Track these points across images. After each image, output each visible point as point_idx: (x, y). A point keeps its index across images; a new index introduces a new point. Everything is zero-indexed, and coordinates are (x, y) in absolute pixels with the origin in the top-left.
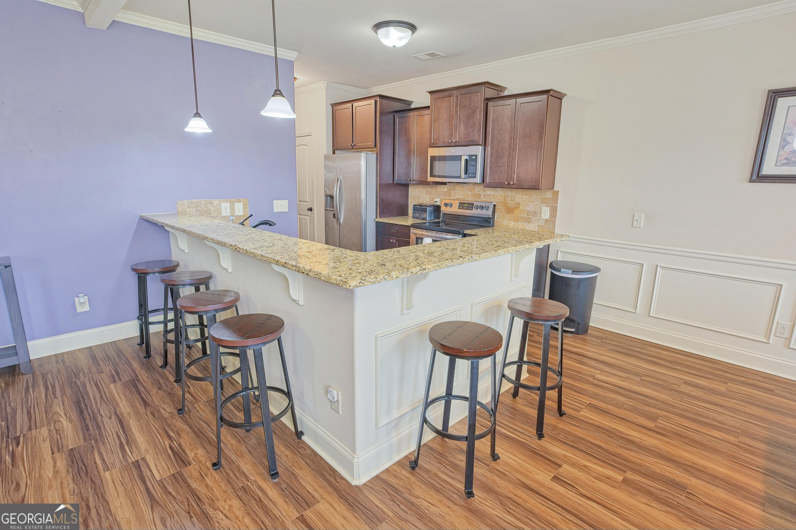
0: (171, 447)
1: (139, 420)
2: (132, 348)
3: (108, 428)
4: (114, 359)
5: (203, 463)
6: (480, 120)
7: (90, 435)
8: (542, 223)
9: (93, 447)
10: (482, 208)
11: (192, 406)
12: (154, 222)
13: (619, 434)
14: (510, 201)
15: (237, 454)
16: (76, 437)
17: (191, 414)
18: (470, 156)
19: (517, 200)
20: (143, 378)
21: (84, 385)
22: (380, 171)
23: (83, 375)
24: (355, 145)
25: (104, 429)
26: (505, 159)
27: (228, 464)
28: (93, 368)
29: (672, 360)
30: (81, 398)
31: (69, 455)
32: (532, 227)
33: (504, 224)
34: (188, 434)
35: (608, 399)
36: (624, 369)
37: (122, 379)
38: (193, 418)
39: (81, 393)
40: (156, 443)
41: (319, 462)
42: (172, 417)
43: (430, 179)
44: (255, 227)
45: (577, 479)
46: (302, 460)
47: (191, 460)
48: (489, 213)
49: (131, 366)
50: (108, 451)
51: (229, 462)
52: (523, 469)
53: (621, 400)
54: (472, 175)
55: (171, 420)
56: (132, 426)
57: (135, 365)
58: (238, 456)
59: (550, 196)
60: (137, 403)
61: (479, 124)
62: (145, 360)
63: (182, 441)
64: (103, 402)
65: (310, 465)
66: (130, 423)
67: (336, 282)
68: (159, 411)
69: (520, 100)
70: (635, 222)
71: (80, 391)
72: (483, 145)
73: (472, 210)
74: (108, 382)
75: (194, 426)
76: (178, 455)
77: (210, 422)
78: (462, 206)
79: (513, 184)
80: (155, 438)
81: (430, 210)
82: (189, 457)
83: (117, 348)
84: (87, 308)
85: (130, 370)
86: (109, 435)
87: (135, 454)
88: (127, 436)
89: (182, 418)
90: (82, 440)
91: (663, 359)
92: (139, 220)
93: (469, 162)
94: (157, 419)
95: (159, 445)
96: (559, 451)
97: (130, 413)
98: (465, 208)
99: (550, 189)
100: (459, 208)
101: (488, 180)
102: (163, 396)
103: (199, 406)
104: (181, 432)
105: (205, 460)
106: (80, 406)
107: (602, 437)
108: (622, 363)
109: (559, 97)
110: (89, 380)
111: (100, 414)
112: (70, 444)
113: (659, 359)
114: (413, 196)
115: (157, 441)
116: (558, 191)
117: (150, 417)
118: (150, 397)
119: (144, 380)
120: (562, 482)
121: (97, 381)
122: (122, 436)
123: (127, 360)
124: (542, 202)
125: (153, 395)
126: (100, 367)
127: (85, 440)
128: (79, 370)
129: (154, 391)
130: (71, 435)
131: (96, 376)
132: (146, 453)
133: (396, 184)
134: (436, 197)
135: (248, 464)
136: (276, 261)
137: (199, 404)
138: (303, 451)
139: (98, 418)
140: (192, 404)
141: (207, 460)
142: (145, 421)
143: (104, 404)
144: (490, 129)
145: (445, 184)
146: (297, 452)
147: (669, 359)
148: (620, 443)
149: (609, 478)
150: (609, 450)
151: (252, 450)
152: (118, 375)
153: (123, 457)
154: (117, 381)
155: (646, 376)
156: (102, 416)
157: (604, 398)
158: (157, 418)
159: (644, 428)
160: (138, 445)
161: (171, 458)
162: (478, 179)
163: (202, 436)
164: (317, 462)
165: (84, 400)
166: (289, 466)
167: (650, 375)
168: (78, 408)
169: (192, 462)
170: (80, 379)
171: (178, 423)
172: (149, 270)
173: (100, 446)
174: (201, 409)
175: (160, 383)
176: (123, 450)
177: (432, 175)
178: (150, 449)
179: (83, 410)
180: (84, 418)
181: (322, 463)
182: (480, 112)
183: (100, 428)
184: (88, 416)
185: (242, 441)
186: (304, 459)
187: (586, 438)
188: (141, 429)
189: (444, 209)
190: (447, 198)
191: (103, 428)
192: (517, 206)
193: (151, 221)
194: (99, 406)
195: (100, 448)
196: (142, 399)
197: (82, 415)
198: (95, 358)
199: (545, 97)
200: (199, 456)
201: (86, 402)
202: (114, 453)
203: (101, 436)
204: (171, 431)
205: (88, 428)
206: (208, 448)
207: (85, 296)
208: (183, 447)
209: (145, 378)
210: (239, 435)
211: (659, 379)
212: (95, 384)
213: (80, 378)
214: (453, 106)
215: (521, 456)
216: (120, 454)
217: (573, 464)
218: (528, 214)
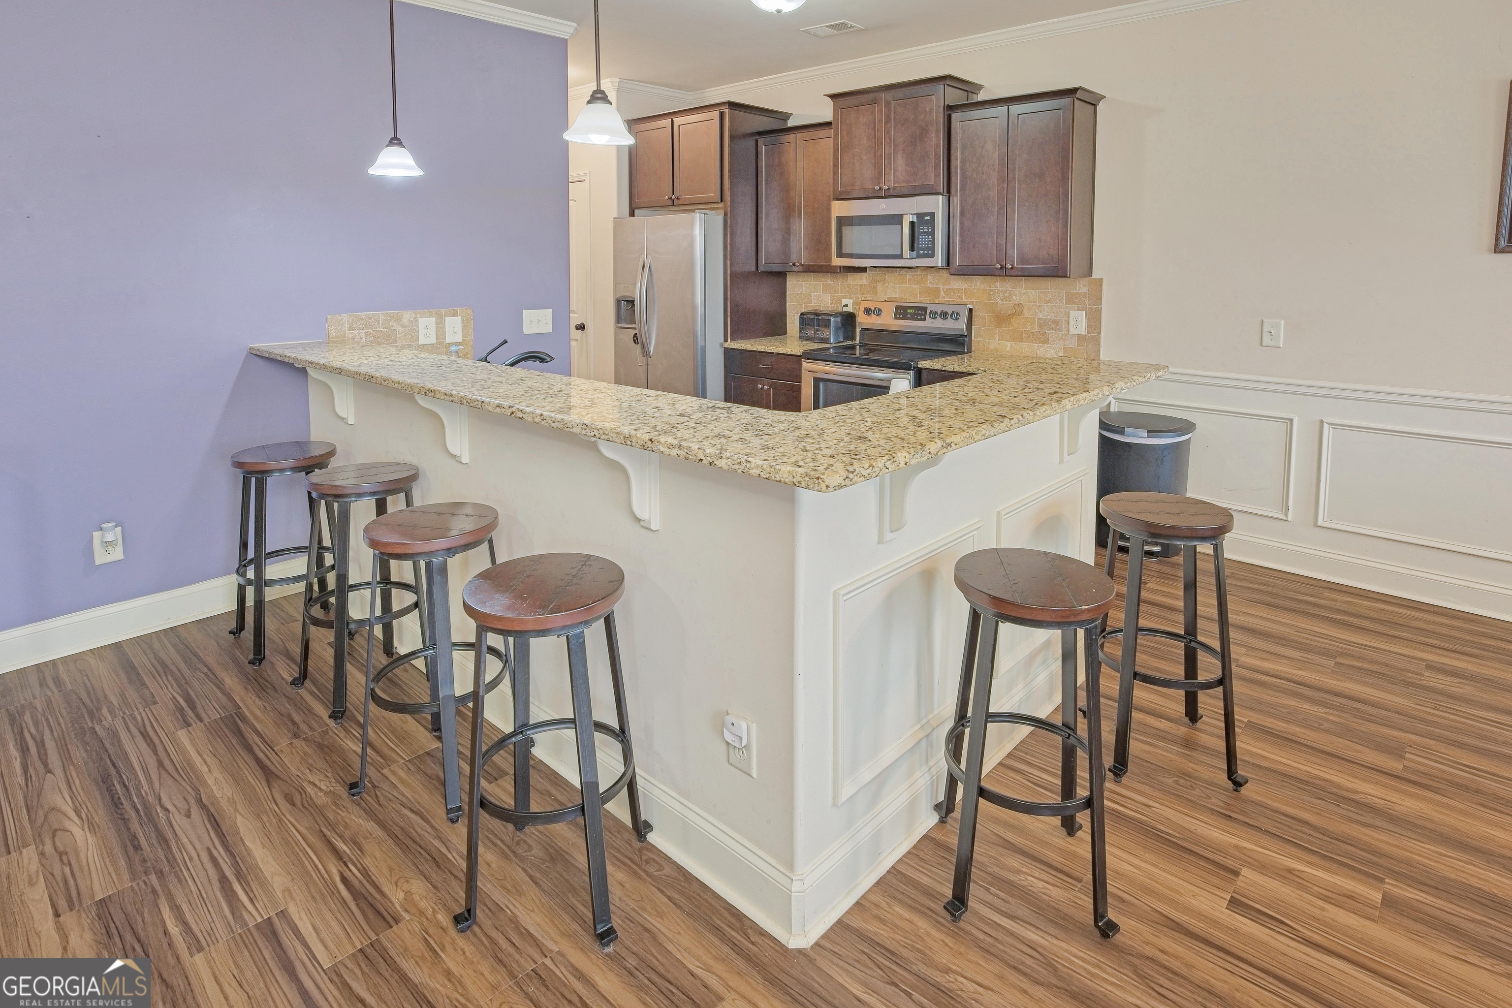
0: (344, 880)
1: (258, 816)
2: (216, 641)
3: (186, 840)
4: (179, 670)
5: (429, 916)
6: (938, 146)
7: (144, 861)
8: (1073, 344)
9: (154, 892)
10: (944, 315)
11: (379, 774)
12: (286, 360)
13: (1335, 790)
14: (1002, 300)
15: (504, 888)
16: (111, 869)
17: (378, 793)
18: (920, 216)
19: (1016, 299)
20: (252, 713)
21: (114, 735)
22: (731, 248)
23: (109, 711)
24: (678, 198)
25: (177, 843)
26: (992, 220)
27: (488, 916)
28: (132, 695)
29: (1383, 619)
30: (112, 768)
31: (98, 915)
32: (1050, 351)
33: (992, 347)
34: (380, 843)
35: (1284, 711)
36: (1293, 641)
37: (204, 716)
38: (385, 803)
39: (109, 756)
40: (307, 872)
41: (700, 897)
42: (336, 804)
43: (837, 262)
44: (512, 364)
45: (1283, 902)
46: (660, 894)
47: (399, 909)
48: (961, 325)
49: (219, 685)
50: (194, 899)
51: (489, 909)
52: (1159, 886)
53: (1311, 712)
54: (926, 252)
55: (334, 811)
56: (242, 831)
57: (231, 681)
58: (509, 891)
59: (1085, 290)
60: (246, 773)
61: (936, 154)
62: (250, 668)
63: (368, 862)
64: (164, 775)
65: (681, 904)
66: (239, 825)
67: (790, 478)
68: (302, 791)
69: (1016, 109)
70: (1266, 337)
71: (106, 751)
72: (945, 193)
73: (924, 320)
74: (171, 725)
75: (391, 823)
76: (366, 899)
77: (427, 811)
78: (902, 312)
79: (1012, 268)
80: (304, 859)
81: (835, 322)
82: (391, 902)
83: (183, 644)
84: (118, 554)
85: (220, 694)
86: (191, 859)
87: (261, 903)
88: (234, 857)
89: (359, 804)
90: (126, 876)
91: (1366, 617)
92: (247, 356)
93: (919, 227)
94: (300, 810)
95: (315, 876)
96: (1221, 836)
97: (233, 798)
98: (909, 316)
99: (1085, 276)
100: (896, 318)
101: (957, 261)
102: (305, 753)
103: (394, 773)
104: (362, 839)
105: (433, 908)
106: (110, 790)
107: (1302, 800)
108: (1282, 629)
109: (1092, 101)
110: (126, 724)
111: (162, 806)
112: (96, 887)
113: (1358, 617)
114: (797, 295)
115: (309, 867)
116: (1102, 279)
117: (284, 806)
118: (277, 758)
119: (256, 717)
120: (1253, 913)
121: (144, 726)
122: (223, 858)
123: (209, 669)
124: (1069, 301)
125: (282, 751)
126: (146, 691)
127: (134, 876)
128: (98, 700)
129: (283, 742)
130: (98, 864)
131: (140, 714)
132: (289, 899)
133: (762, 272)
134: (845, 297)
135: (536, 909)
136: (625, 437)
137: (394, 767)
138: (658, 871)
139: (159, 816)
140: (377, 769)
141: (437, 908)
142: (271, 816)
143: (170, 781)
144: (956, 163)
145: (863, 270)
146: (643, 874)
147: (1375, 615)
148: (1344, 812)
149: (1351, 897)
150: (1328, 830)
151: (538, 875)
152: (193, 707)
153: (233, 914)
154: (192, 722)
155: (1343, 654)
156: (167, 810)
157: (1275, 709)
158: (300, 806)
159: (1382, 775)
160: (266, 878)
161: (350, 909)
162: (939, 260)
163: (414, 846)
164: (696, 896)
165: (118, 772)
166: (633, 910)
167: (1351, 652)
168: (107, 794)
169: (401, 915)
170: (104, 723)
171: (353, 818)
172: (273, 465)
173: (171, 887)
174: (402, 781)
175: (294, 723)
176: (229, 893)
177: (840, 254)
178: (296, 887)
179: (119, 798)
180: (123, 819)
181: (706, 897)
182: (937, 131)
183: (166, 841)
184: (133, 814)
185: (511, 855)
186: (664, 889)
187: (1269, 802)
188: (266, 838)
189: (863, 320)
190: (868, 297)
191: (173, 841)
192: (1018, 310)
193: (279, 359)
194: (157, 785)
195: (173, 892)
196: (258, 764)
197: (119, 811)
198: (133, 668)
199: (1066, 101)
200: (416, 897)
201: (124, 777)
202: (208, 904)
203: (171, 861)
204: (339, 839)
205: (136, 843)
206: (434, 875)
207: (116, 526)
208: (373, 878)
209: (258, 712)
210: (501, 840)
211: (1372, 662)
212: (142, 734)
213: (103, 719)
214: (881, 120)
215: (1143, 853)
216: (224, 904)
217: (1263, 868)
218: (1041, 326)
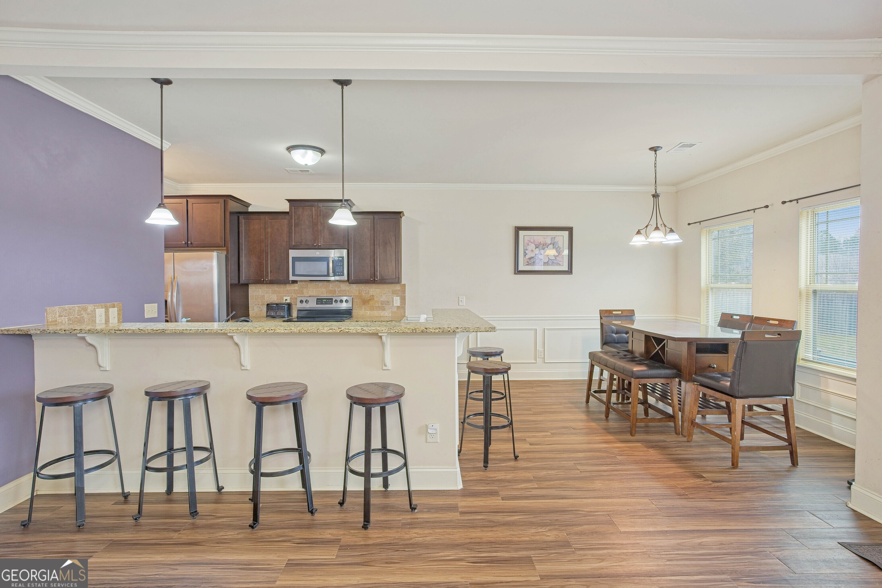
8: (395, 310)
10: (342, 301)
14: (365, 294)
19: (371, 293)
22: (230, 272)
26: (367, 261)
32: (386, 313)
33: (361, 314)
43: (292, 278)
48: (348, 305)
54: (338, 274)
59: (399, 288)
69: (377, 216)
72: (347, 248)
73: (332, 304)
78: (320, 301)
79: (377, 280)
93: (336, 263)
98: (324, 303)
99: (398, 283)
100: (317, 304)
101: (352, 277)
116: (405, 284)
124: (393, 293)
133: (242, 283)
134: (286, 296)
144: (351, 236)
162: (345, 277)
177: (294, 275)
189: (297, 306)
190: (300, 295)
192: (372, 298)
214: (316, 215)
218: (382, 304)
